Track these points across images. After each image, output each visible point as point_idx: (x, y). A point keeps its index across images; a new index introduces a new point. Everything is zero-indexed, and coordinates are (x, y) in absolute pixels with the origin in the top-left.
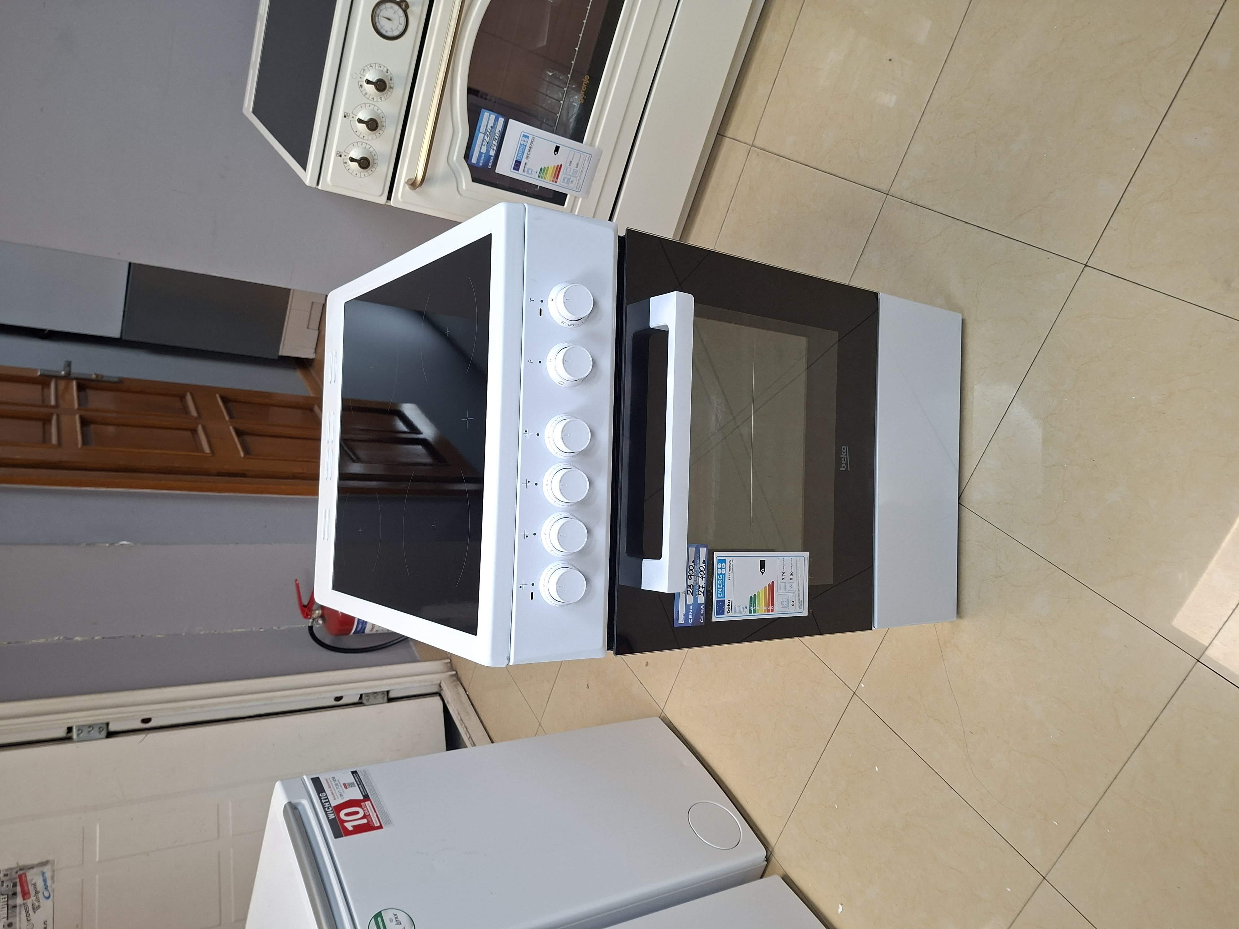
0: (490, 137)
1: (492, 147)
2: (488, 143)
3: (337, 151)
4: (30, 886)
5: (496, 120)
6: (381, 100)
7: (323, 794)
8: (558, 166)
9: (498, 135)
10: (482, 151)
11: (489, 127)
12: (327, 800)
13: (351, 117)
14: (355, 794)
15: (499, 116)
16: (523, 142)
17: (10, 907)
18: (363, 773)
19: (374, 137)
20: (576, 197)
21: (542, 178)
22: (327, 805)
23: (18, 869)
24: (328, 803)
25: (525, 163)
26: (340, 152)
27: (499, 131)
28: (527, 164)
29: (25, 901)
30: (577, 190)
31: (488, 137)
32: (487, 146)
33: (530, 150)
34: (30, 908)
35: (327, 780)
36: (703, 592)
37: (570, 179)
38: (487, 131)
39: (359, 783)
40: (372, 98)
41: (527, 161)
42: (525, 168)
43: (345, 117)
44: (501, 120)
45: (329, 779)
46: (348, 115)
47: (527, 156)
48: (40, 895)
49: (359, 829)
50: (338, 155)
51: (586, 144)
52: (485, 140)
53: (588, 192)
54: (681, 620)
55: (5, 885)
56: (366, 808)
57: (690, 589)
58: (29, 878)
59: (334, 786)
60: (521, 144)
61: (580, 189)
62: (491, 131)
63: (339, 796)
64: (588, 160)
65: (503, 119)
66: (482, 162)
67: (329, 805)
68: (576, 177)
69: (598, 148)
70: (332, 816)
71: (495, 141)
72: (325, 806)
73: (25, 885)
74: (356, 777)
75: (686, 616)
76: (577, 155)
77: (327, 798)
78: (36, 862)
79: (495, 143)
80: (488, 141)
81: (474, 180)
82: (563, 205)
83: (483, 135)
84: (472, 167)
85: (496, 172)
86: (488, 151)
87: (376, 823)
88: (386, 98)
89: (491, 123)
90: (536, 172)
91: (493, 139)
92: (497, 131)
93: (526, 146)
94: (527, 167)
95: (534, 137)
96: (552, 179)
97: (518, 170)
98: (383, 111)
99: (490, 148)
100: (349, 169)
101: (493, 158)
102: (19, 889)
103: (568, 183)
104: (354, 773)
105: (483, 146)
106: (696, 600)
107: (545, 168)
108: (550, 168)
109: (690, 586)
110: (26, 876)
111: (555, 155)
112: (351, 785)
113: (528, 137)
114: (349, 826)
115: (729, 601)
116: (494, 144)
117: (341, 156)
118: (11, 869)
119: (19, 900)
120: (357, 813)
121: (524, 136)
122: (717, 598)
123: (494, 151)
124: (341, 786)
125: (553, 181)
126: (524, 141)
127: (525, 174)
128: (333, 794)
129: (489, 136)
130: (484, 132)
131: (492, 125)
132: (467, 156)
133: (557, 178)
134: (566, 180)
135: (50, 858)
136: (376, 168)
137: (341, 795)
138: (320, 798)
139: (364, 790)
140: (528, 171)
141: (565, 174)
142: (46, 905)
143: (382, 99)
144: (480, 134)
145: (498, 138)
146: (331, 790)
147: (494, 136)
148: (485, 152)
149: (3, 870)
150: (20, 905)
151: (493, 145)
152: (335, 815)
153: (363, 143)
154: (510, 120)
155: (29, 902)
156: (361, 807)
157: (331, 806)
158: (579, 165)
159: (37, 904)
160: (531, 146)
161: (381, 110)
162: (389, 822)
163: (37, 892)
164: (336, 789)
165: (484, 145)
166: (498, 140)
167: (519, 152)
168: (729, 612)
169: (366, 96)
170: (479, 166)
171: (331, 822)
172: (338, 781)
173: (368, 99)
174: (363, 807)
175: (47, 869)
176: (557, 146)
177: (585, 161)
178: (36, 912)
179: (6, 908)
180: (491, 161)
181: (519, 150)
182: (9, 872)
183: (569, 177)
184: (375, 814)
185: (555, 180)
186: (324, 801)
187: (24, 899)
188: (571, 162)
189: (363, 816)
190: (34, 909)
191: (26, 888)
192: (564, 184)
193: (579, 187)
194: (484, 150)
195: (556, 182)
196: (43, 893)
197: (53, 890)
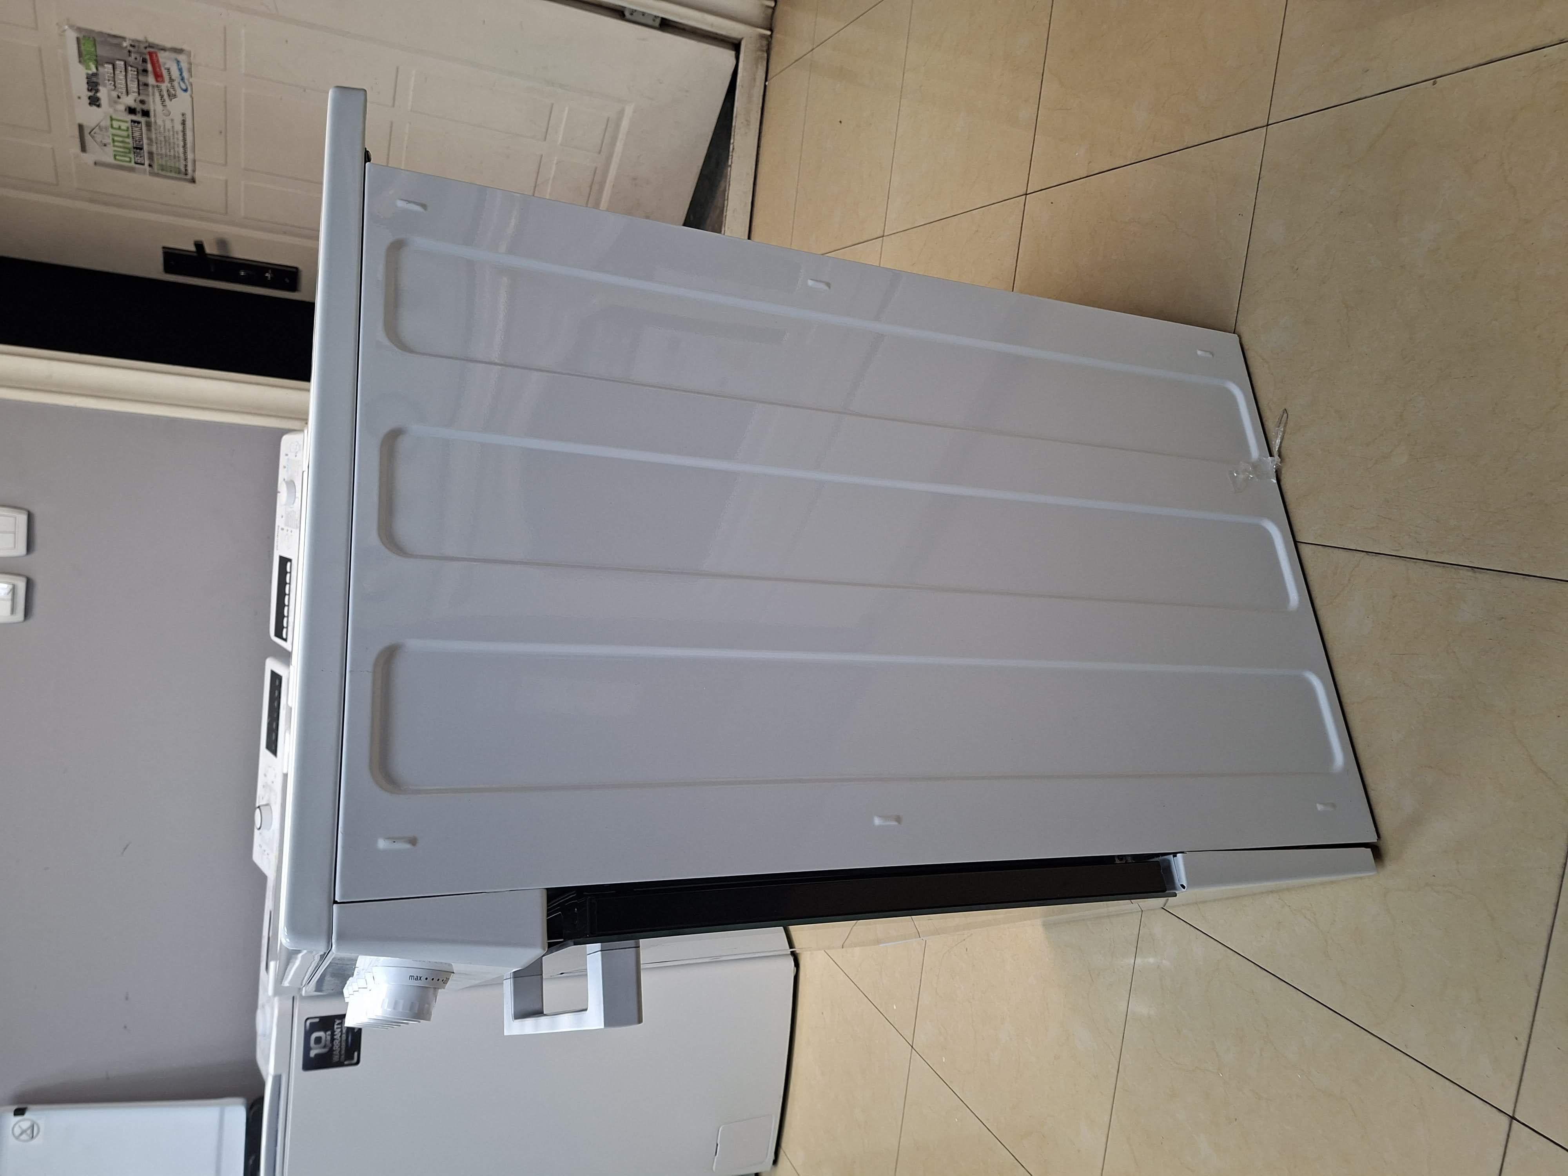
4: (163, 69)
17: (141, 83)
23: (147, 44)
34: (165, 93)
48: (176, 84)
55: (133, 56)
58: (161, 60)
78: (168, 45)
102: (149, 67)
118: (139, 41)
119: (151, 80)
135: (184, 47)
142: (183, 97)
149: (130, 39)
150: (153, 86)
155: (164, 86)
159: (172, 92)
163: (171, 80)
175: (182, 58)
178: (172, 100)
179: (136, 83)
182: (136, 44)
190: (169, 95)
196: (179, 83)
197: (191, 85)
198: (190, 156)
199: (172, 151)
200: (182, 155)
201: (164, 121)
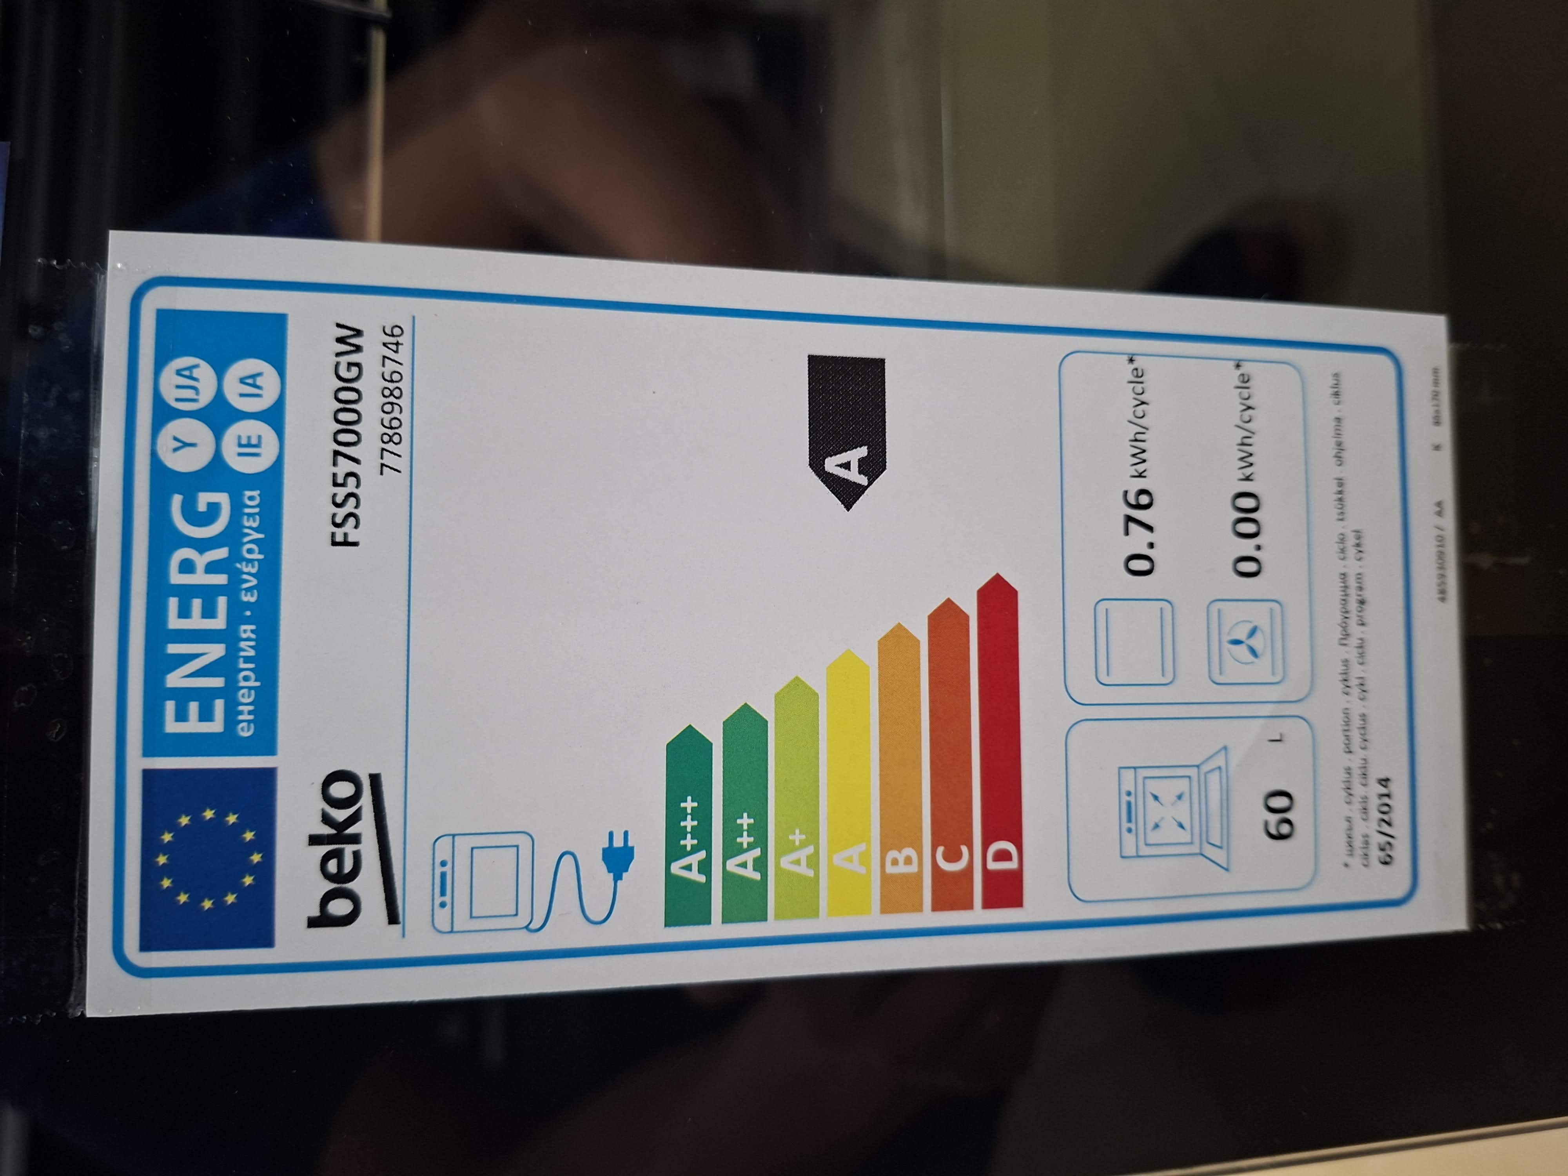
122: (148, 752)
168: (340, 907)
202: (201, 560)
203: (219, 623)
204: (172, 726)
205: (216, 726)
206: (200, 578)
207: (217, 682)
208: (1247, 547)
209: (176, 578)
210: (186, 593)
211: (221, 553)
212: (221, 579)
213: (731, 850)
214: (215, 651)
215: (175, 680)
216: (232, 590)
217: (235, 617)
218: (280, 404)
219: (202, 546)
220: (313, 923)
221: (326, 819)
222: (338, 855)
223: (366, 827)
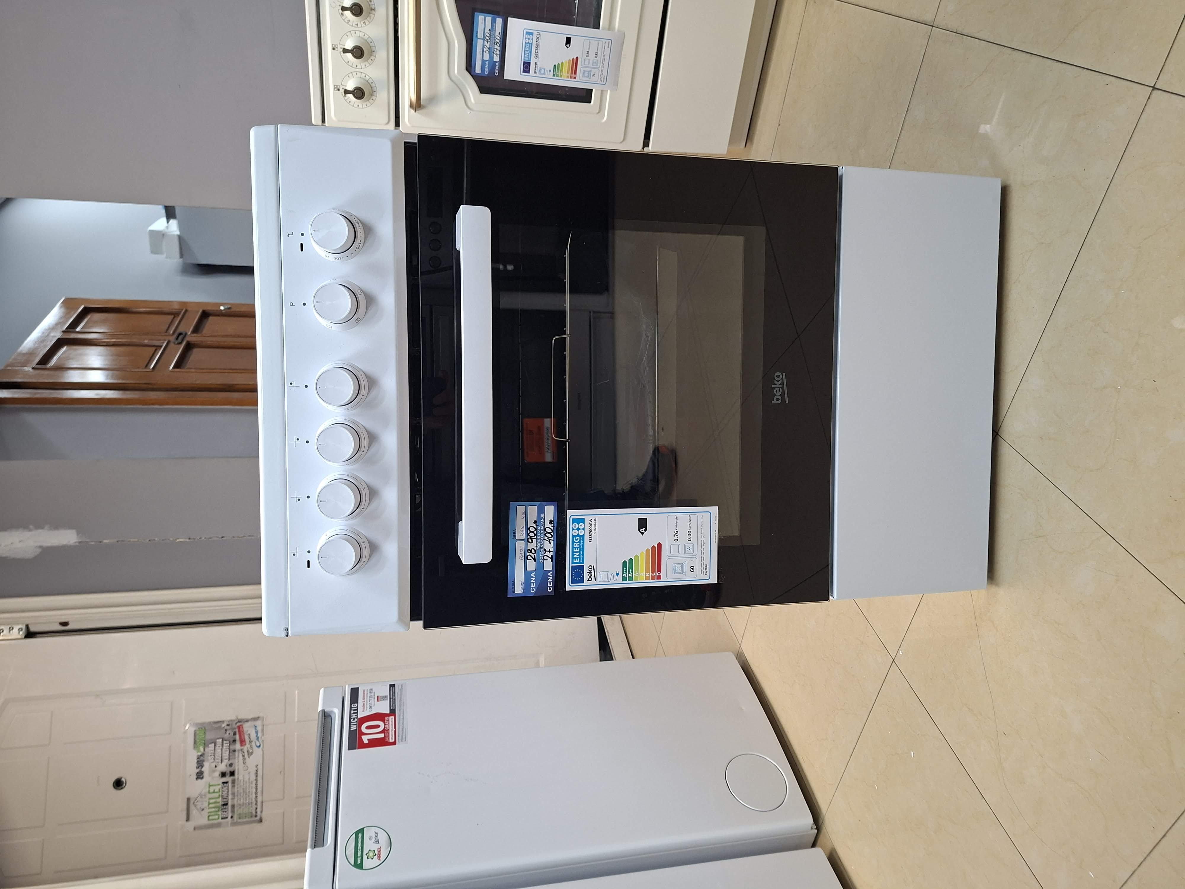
0: (490, 42)
1: (495, 52)
2: (489, 48)
3: (334, 86)
4: (246, 735)
5: (494, 22)
6: (365, 24)
7: (355, 704)
8: (573, 59)
9: (499, 38)
10: (484, 59)
11: (487, 31)
12: (356, 711)
13: (339, 48)
14: (384, 708)
15: (496, 16)
16: (527, 41)
17: (231, 751)
18: (400, 687)
19: (367, 64)
20: (602, 91)
21: (558, 76)
22: (354, 716)
23: (237, 721)
24: (356, 714)
25: (535, 63)
26: (337, 86)
27: (499, 33)
28: (537, 64)
29: (242, 748)
30: (602, 83)
31: (488, 42)
32: (489, 52)
33: (537, 48)
34: (246, 753)
35: (364, 691)
36: (550, 557)
37: (590, 71)
38: (485, 36)
39: (391, 697)
40: (356, 25)
41: (536, 60)
42: (536, 69)
43: (334, 49)
44: (499, 21)
45: (367, 690)
46: (337, 46)
47: (535, 55)
48: (253, 744)
49: (374, 743)
50: (336, 89)
51: (603, 29)
52: (485, 46)
53: (616, 83)
54: (519, 589)
55: (228, 732)
56: (387, 723)
57: (531, 554)
58: (245, 729)
59: (369, 697)
60: (526, 43)
61: (605, 82)
62: (490, 35)
63: (368, 708)
64: (608, 47)
65: (501, 20)
66: (487, 70)
67: (356, 717)
68: (598, 68)
69: (618, 31)
70: (354, 728)
71: (497, 44)
72: (352, 717)
73: (242, 734)
74: (391, 691)
75: (526, 584)
76: (594, 44)
77: (357, 710)
78: (250, 717)
79: (497, 47)
80: (488, 47)
81: (482, 91)
82: (590, 102)
83: (482, 41)
84: (477, 79)
85: (505, 78)
86: (491, 57)
87: (392, 738)
88: (370, 21)
89: (488, 26)
90: (550, 71)
91: (495, 42)
92: (497, 34)
93: (532, 44)
94: (538, 67)
95: (539, 32)
96: (569, 75)
97: (528, 72)
98: (370, 36)
99: (493, 53)
100: (350, 102)
101: (499, 64)
102: (237, 737)
103: (589, 77)
104: (392, 686)
105: (484, 53)
106: (540, 567)
107: (559, 64)
108: (564, 62)
109: (531, 551)
110: (243, 728)
111: (568, 47)
112: (384, 698)
113: (532, 34)
114: (365, 739)
115: (590, 567)
116: (497, 49)
117: (339, 90)
118: (232, 721)
119: (238, 746)
120: (378, 726)
121: (527, 33)
122: (572, 564)
123: (498, 56)
124: (374, 698)
125: (571, 78)
126: (529, 39)
127: (538, 75)
128: (364, 705)
129: (489, 40)
130: (482, 38)
131: (490, 28)
132: (469, 66)
133: (575, 73)
134: (586, 74)
135: (261, 715)
136: (376, 97)
137: (371, 707)
138: (351, 707)
139: (394, 705)
140: (540, 71)
141: (583, 67)
142: (258, 752)
143: (367, 24)
144: (478, 40)
145: (500, 42)
146: (364, 702)
147: (495, 40)
148: (488, 59)
149: (227, 721)
150: (238, 751)
151: (495, 50)
152: (358, 728)
153: (358, 73)
154: (509, 18)
155: (245, 748)
156: (383, 721)
157: (357, 718)
158: (598, 54)
159: (251, 751)
160: (537, 43)
161: (367, 34)
162: (404, 739)
163: (251, 742)
164: (368, 700)
165: (486, 52)
166: (500, 43)
167: (526, 52)
168: (590, 579)
169: (349, 23)
170: (486, 76)
171: (351, 733)
172: (374, 693)
173: (352, 26)
174: (386, 721)
175: (258, 723)
176: (567, 38)
177: (604, 48)
178: (250, 757)
179: (228, 752)
180: (497, 67)
181: (525, 50)
182: (230, 723)
183: (589, 69)
184: (394, 730)
185: (573, 75)
186: (354, 711)
187: (241, 746)
188: (588, 52)
189: (382, 731)
190: (248, 754)
191: (242, 737)
192: (584, 78)
193: (604, 78)
194: (486, 57)
195: (575, 78)
196: (255, 742)
197: (263, 741)
198: (259, 799)
199: (248, 799)
200: (254, 800)
201: (244, 776)
202: (577, 544)
203: (579, 551)
204: (574, 561)
205: (578, 561)
206: (577, 546)
207: (578, 557)
208: (689, 537)
209: (574, 546)
210: (575, 548)
211: (579, 543)
212: (579, 546)
213: (629, 573)
214: (578, 553)
215: (574, 556)
216: (580, 547)
217: (580, 550)
218: (584, 528)
219: (577, 543)
220: (588, 581)
221: (589, 570)
222: (590, 574)
223: (593, 571)
